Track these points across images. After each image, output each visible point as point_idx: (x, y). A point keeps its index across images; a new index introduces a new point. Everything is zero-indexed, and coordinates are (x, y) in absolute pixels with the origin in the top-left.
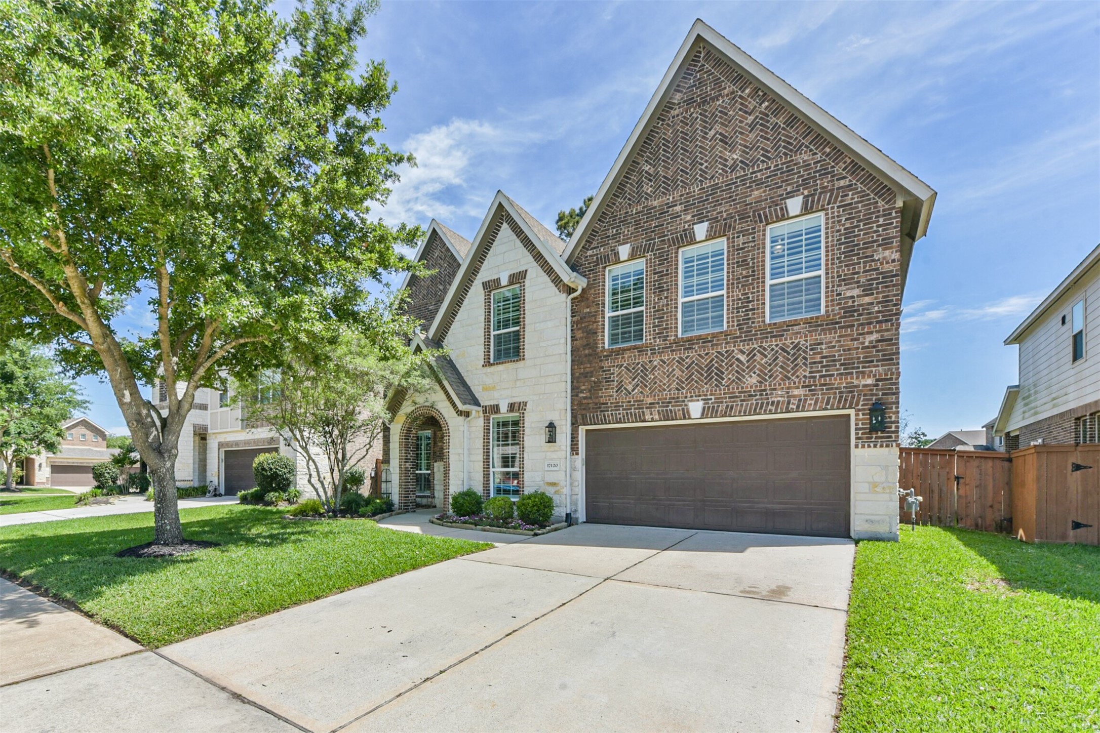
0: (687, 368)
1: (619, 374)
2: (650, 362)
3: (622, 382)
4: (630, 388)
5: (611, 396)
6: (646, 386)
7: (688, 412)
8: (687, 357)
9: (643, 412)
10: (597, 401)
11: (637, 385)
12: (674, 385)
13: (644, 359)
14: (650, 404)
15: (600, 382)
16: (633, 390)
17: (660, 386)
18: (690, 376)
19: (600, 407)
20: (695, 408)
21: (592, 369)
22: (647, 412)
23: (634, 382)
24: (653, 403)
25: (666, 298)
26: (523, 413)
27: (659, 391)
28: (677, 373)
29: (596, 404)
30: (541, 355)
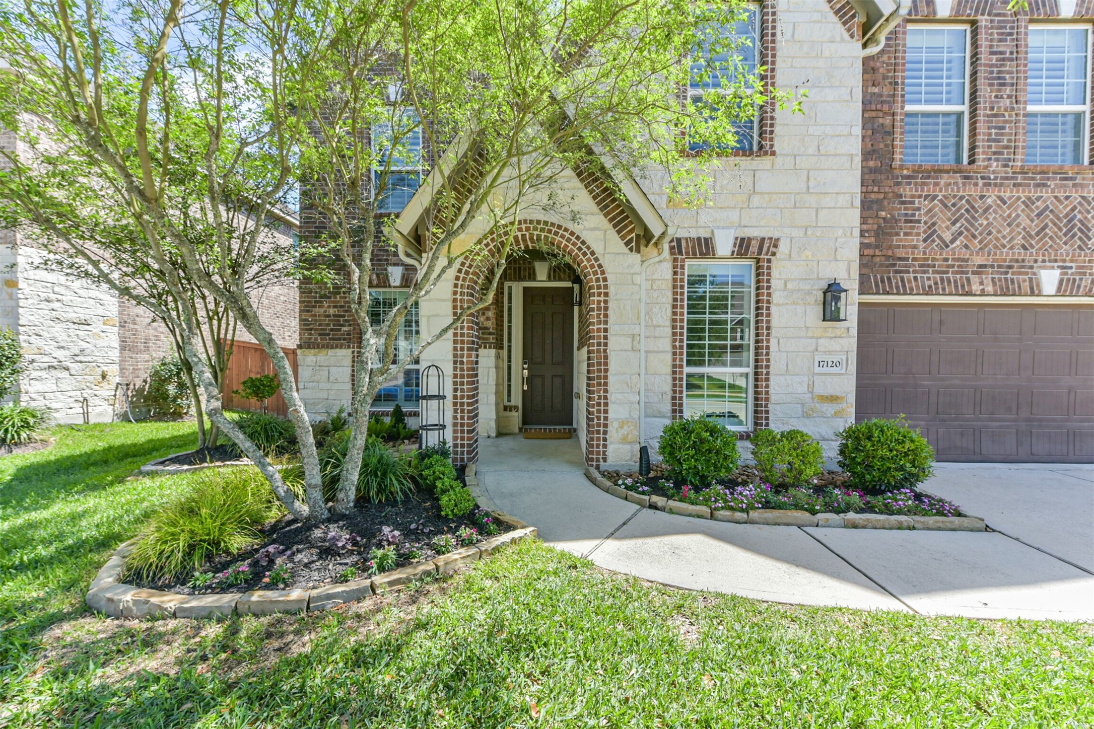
0: (1038, 215)
1: (930, 210)
2: (982, 197)
3: (934, 224)
4: (947, 236)
5: (915, 247)
6: (974, 237)
7: (1038, 285)
8: (1038, 199)
9: (968, 280)
10: (890, 253)
11: (960, 234)
12: (1019, 240)
13: (971, 191)
14: (980, 266)
15: (896, 221)
16: (952, 241)
17: (997, 239)
18: (1043, 229)
19: (894, 263)
20: (1049, 279)
21: (881, 196)
22: (975, 279)
23: (954, 228)
24: (985, 266)
25: (1009, 97)
26: (769, 261)
27: (996, 247)
28: (1024, 221)
29: (888, 257)
30: (810, 151)
